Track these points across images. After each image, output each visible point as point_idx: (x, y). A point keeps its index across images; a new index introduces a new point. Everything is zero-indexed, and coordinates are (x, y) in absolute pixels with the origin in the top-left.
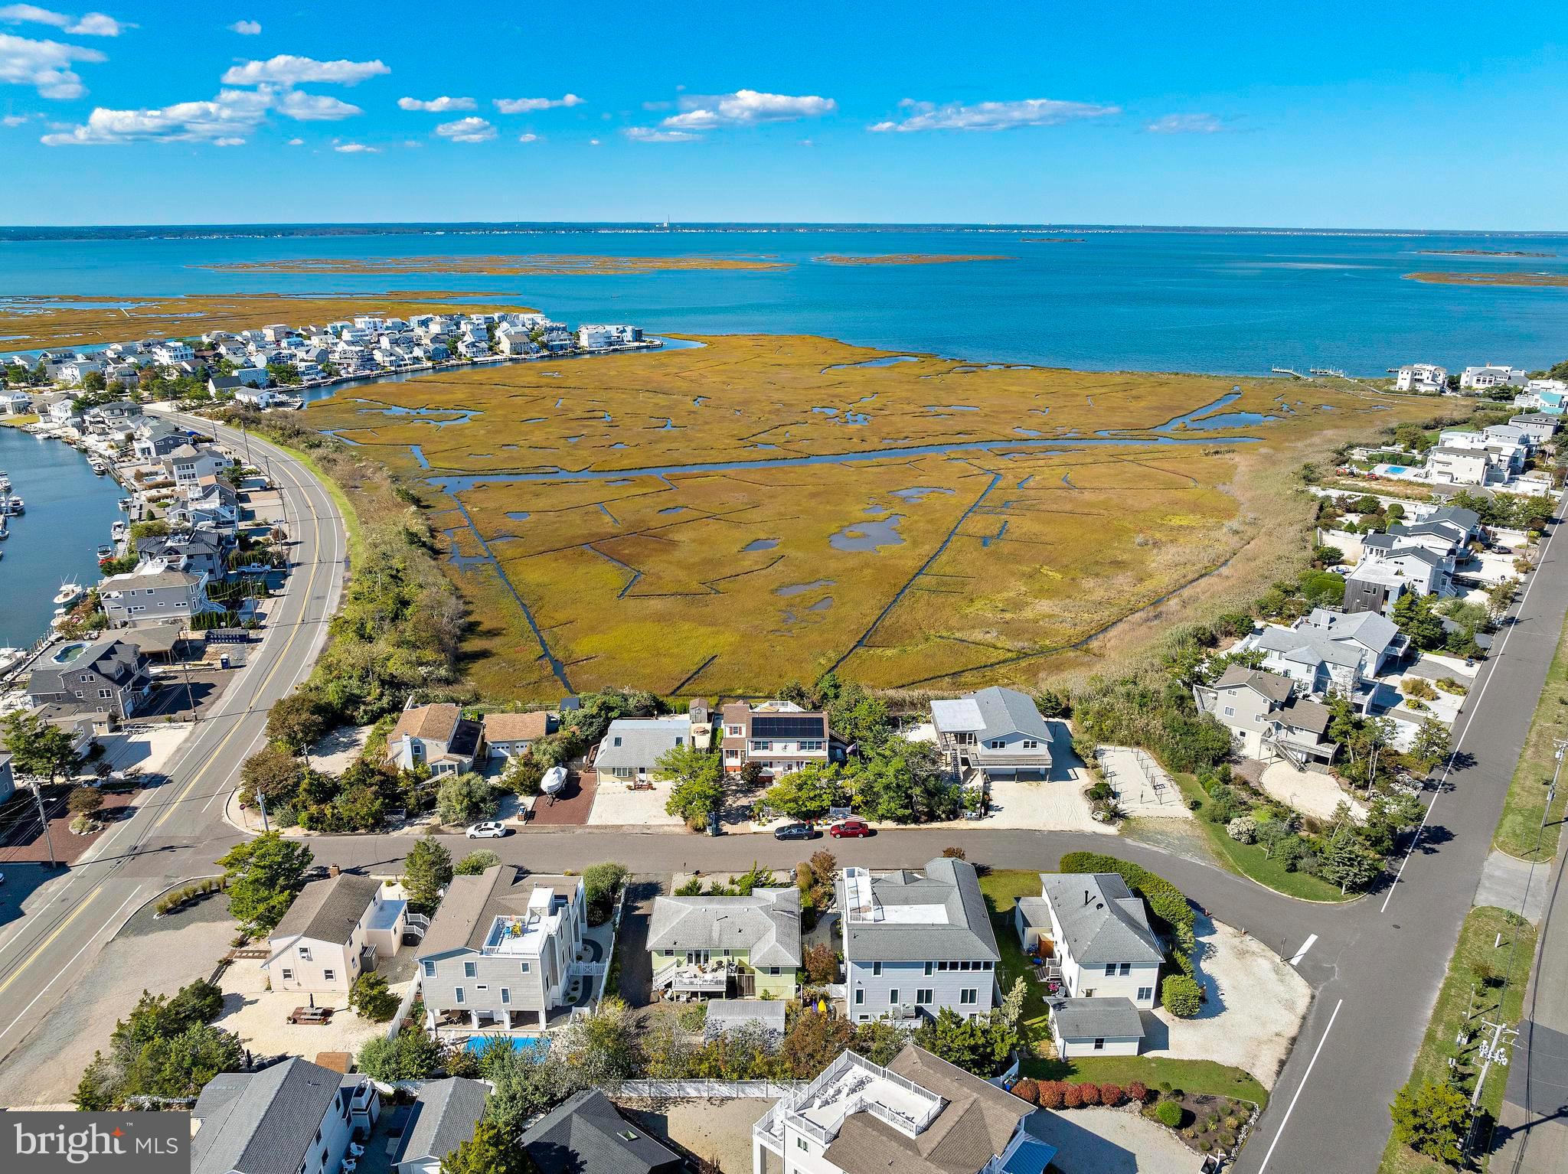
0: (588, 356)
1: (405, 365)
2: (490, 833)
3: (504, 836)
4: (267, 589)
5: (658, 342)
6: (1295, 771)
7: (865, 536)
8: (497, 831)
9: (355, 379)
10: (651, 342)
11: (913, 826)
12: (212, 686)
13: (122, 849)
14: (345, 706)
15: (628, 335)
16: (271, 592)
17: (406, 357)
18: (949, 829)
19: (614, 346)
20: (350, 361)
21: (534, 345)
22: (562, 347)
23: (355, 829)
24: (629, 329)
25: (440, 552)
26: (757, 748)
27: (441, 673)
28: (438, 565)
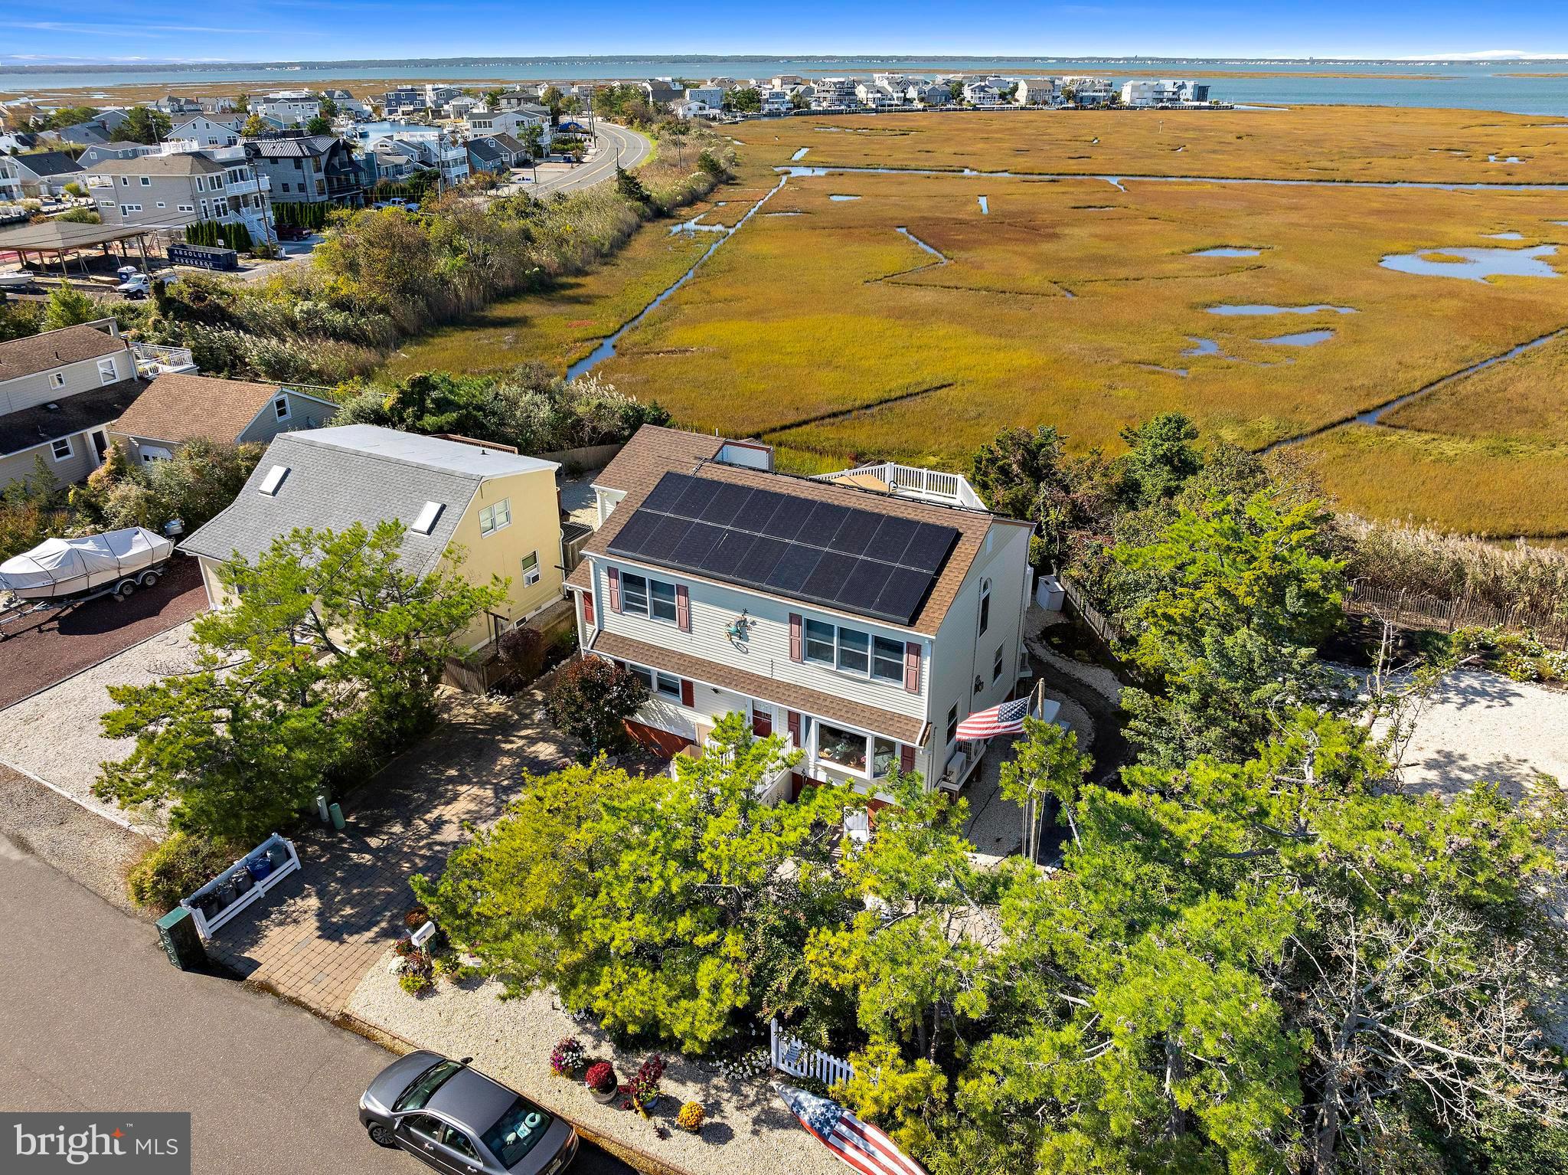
1: (890, 105)
20: (827, 95)
22: (1094, 100)
24: (1190, 85)
25: (671, 217)
26: (631, 604)
27: (339, 318)
28: (639, 227)
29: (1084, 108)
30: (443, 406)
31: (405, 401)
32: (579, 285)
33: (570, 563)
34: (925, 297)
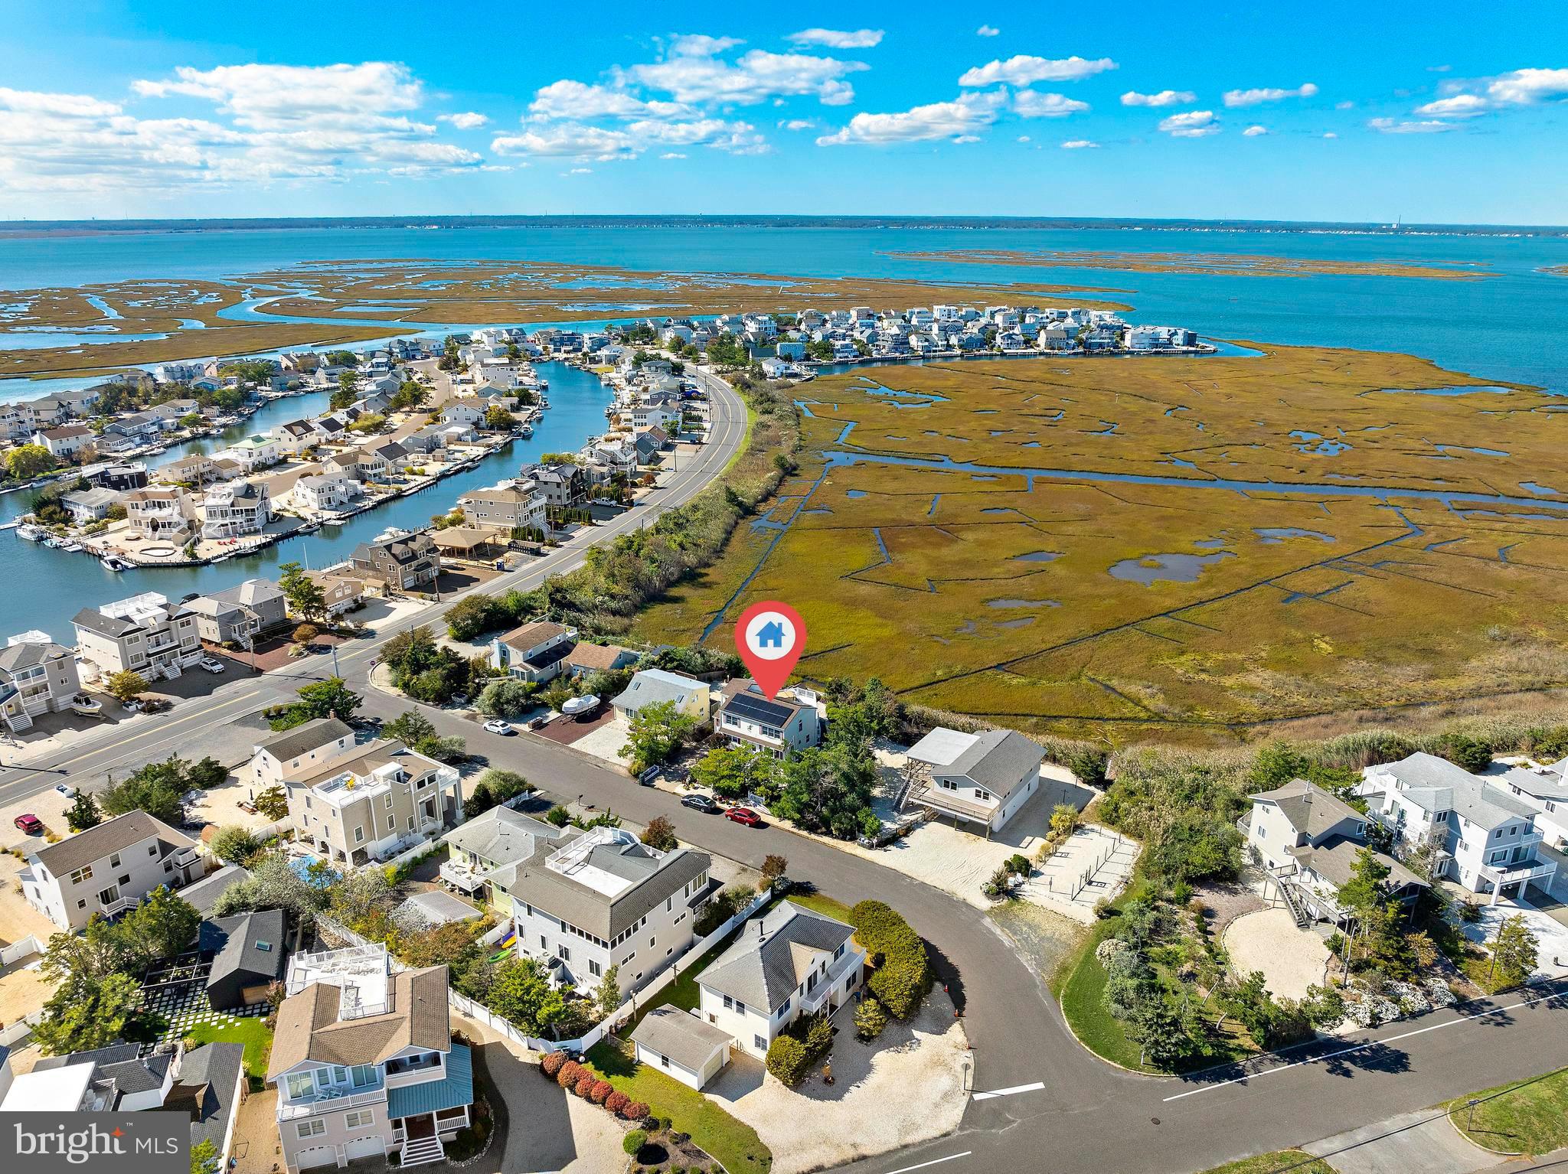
0: (1128, 356)
1: (935, 351)
2: (496, 729)
3: (506, 735)
4: (590, 519)
5: (1212, 348)
6: (1293, 925)
7: (1161, 567)
8: (500, 729)
9: (883, 360)
10: (1203, 347)
11: (805, 833)
12: (477, 580)
13: (297, 672)
14: (518, 613)
15: (1179, 339)
16: (594, 521)
17: (940, 343)
18: (832, 847)
19: (1160, 349)
20: (884, 343)
21: (1072, 342)
22: (1101, 345)
23: (427, 700)
24: (1181, 332)
25: (754, 513)
26: (728, 722)
27: (613, 605)
28: (737, 523)
29: (1092, 355)
30: (672, 660)
31: (661, 659)
32: (707, 575)
33: (712, 712)
34: (864, 590)
